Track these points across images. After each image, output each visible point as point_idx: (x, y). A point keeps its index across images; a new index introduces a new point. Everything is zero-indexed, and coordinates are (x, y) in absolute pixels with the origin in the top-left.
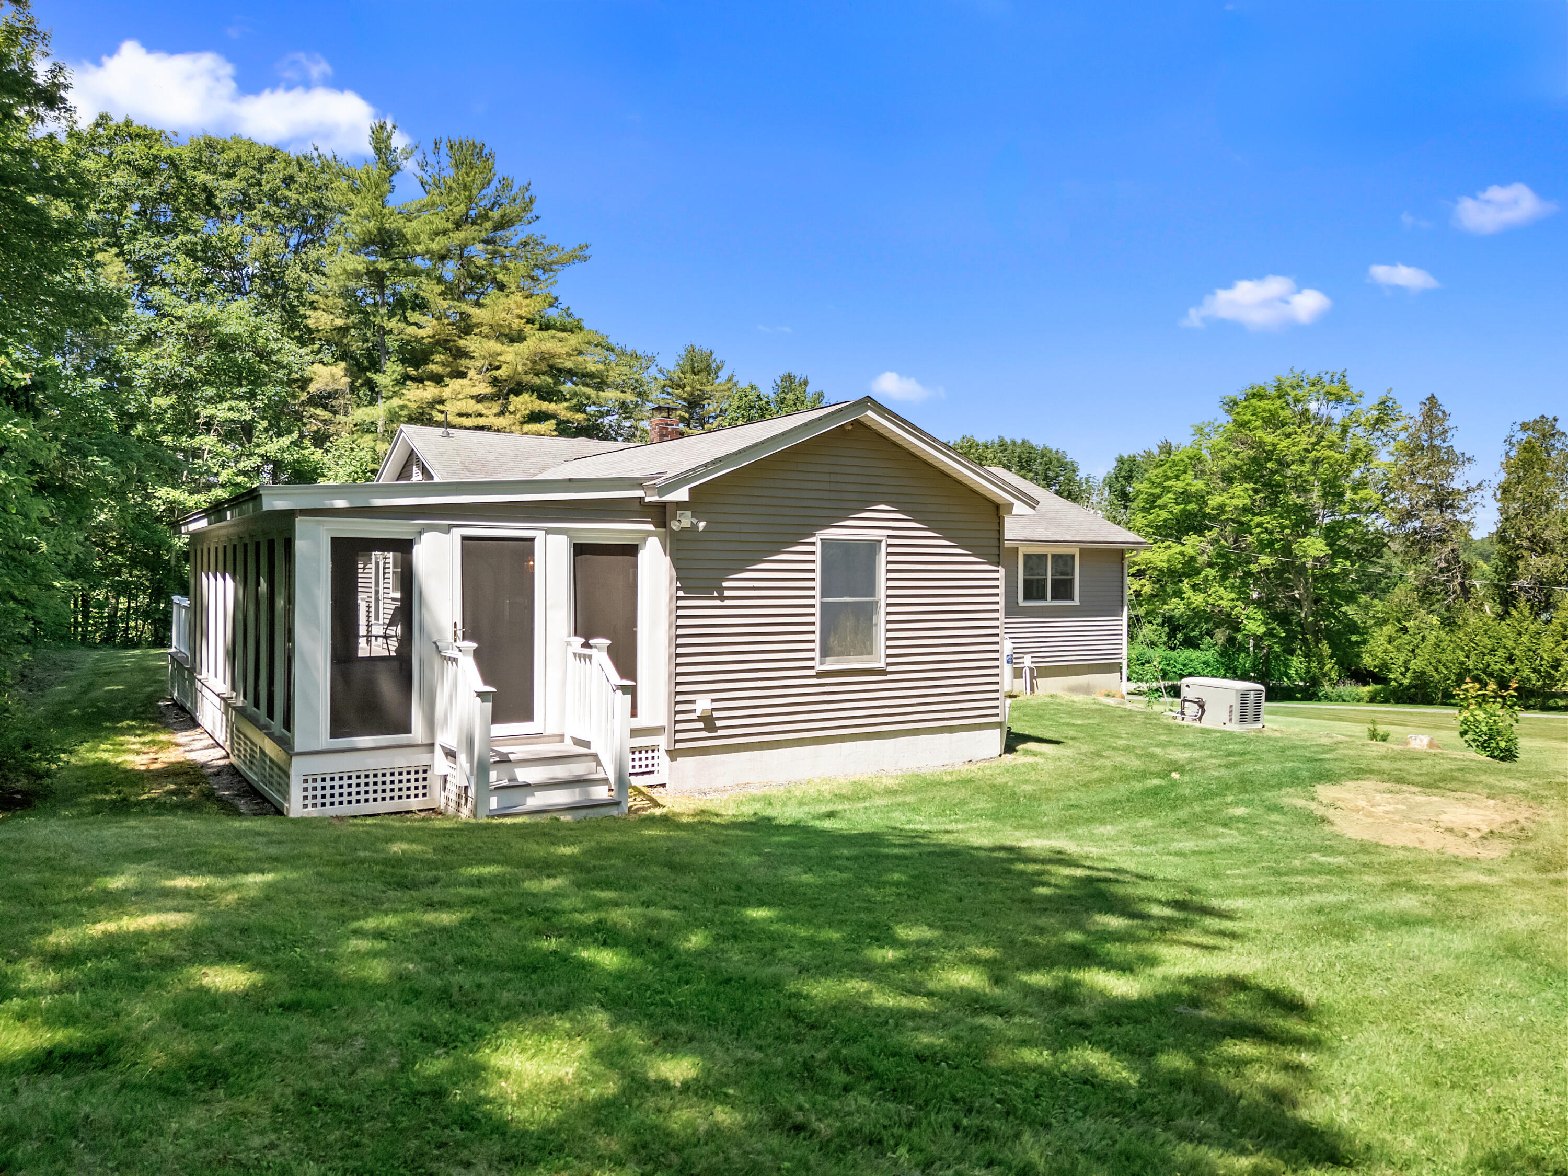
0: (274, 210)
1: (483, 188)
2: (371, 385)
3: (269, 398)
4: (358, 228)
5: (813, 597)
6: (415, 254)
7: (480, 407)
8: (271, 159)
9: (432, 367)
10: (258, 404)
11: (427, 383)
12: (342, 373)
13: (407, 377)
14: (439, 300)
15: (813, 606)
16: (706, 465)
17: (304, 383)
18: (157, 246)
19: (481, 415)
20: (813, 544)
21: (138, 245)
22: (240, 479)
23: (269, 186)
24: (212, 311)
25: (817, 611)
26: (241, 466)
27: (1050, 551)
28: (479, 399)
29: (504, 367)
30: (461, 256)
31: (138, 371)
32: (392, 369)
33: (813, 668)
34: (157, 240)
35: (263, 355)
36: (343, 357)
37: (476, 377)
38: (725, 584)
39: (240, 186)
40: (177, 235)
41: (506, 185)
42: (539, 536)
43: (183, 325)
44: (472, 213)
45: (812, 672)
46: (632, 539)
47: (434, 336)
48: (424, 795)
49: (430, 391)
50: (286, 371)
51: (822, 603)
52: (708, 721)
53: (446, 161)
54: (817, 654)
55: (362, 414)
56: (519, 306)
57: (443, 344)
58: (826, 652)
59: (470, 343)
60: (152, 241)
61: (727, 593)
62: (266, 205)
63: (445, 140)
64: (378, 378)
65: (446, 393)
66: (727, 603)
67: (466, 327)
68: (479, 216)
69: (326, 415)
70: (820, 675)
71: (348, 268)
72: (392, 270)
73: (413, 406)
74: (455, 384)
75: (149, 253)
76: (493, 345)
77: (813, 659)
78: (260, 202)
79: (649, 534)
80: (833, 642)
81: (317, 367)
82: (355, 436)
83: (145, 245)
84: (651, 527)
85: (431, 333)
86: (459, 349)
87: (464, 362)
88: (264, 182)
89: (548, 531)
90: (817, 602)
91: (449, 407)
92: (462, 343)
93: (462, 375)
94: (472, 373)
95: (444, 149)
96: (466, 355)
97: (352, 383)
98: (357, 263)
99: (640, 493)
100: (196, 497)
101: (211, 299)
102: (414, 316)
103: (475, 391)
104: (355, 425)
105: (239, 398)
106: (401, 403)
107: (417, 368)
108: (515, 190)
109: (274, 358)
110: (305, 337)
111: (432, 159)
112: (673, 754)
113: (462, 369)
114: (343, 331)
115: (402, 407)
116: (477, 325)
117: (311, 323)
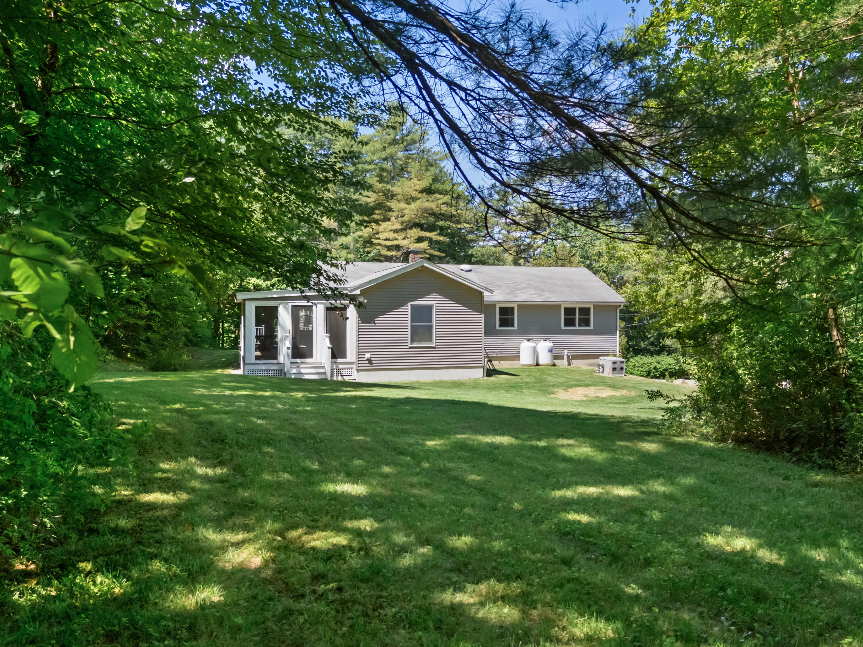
5: (408, 323)
7: (396, 235)
9: (375, 216)
11: (372, 224)
13: (363, 221)
14: (378, 184)
16: (366, 283)
19: (396, 239)
20: (408, 306)
25: (409, 327)
27: (577, 306)
28: (396, 231)
29: (407, 216)
33: (407, 346)
37: (394, 221)
38: (376, 319)
42: (315, 305)
46: (344, 305)
47: (375, 202)
49: (373, 228)
51: (412, 326)
52: (370, 361)
54: (409, 341)
56: (415, 185)
57: (379, 206)
58: (412, 341)
59: (393, 204)
61: (377, 322)
65: (381, 228)
66: (377, 325)
67: (390, 196)
70: (410, 348)
73: (367, 235)
74: (384, 225)
76: (403, 205)
77: (407, 343)
79: (349, 304)
80: (415, 337)
84: (350, 302)
85: (374, 200)
86: (387, 207)
87: (389, 213)
89: (318, 304)
90: (409, 325)
91: (382, 236)
92: (388, 204)
93: (389, 220)
94: (393, 219)
96: (390, 210)
99: (346, 292)
102: (365, 193)
103: (394, 228)
106: (360, 234)
107: (368, 216)
112: (358, 370)
113: (388, 217)
115: (360, 237)
116: (396, 195)
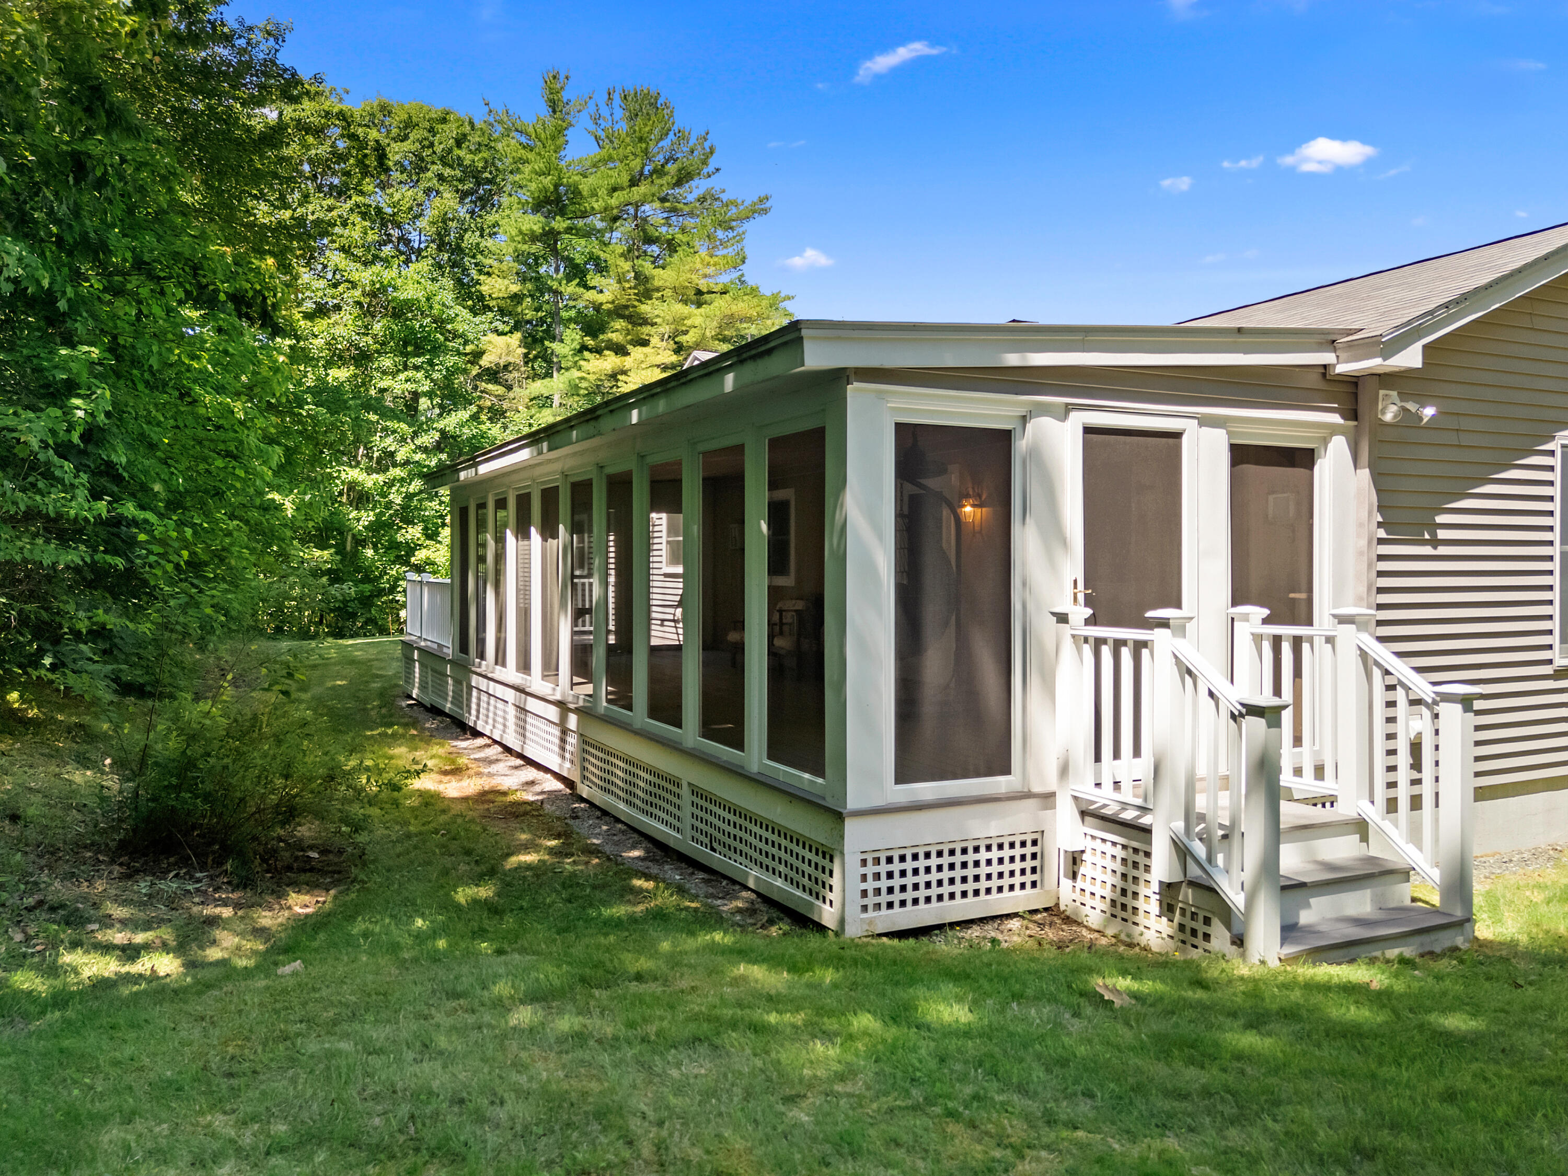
0: (447, 172)
1: (661, 139)
2: (546, 357)
3: (447, 369)
4: (533, 186)
5: (1551, 543)
6: (593, 212)
8: (444, 120)
9: (611, 336)
10: (436, 376)
11: (607, 352)
12: (518, 343)
13: (584, 348)
15: (1551, 558)
16: (1446, 306)
17: (478, 355)
18: (330, 209)
20: (1552, 453)
21: (311, 208)
22: (419, 457)
23: (442, 146)
24: (388, 275)
25: (1556, 566)
26: (418, 442)
29: (691, 333)
30: (636, 217)
31: (315, 342)
32: (572, 336)
33: (1550, 662)
34: (330, 201)
35: (440, 322)
36: (516, 328)
37: (660, 344)
38: (1440, 519)
39: (413, 148)
40: (350, 197)
41: (681, 136)
42: (1189, 427)
43: (357, 293)
44: (647, 168)
45: (1547, 670)
46: (1309, 439)
47: (613, 302)
48: (1034, 884)
49: (610, 361)
50: (461, 340)
51: (1562, 553)
53: (619, 113)
54: (1556, 640)
55: (539, 387)
56: (706, 265)
57: (620, 311)
59: (651, 309)
60: (325, 203)
61: (1442, 534)
62: (437, 168)
63: (619, 90)
64: (556, 346)
65: (628, 362)
66: (1442, 550)
67: (647, 291)
68: (655, 171)
69: (499, 390)
70: (1559, 674)
71: (524, 228)
72: (569, 230)
73: (592, 377)
74: (637, 352)
75: (322, 215)
76: (678, 309)
77: (1550, 647)
78: (433, 163)
79: (1334, 430)
81: (492, 337)
82: (533, 411)
83: (319, 208)
84: (1336, 419)
85: (610, 298)
86: (639, 316)
87: (646, 329)
88: (436, 144)
89: (1204, 422)
90: (1556, 551)
92: (642, 308)
93: (644, 343)
94: (655, 341)
95: (617, 100)
96: (645, 322)
97: (526, 355)
98: (534, 223)
99: (1327, 358)
100: (375, 476)
101: (387, 262)
103: (659, 360)
104: (531, 400)
105: (417, 368)
106: (580, 374)
107: (594, 336)
108: (693, 141)
109: (449, 327)
110: (479, 305)
111: (605, 112)
113: (644, 337)
114: (517, 298)
115: (582, 379)
116: (658, 290)
117: (485, 289)
